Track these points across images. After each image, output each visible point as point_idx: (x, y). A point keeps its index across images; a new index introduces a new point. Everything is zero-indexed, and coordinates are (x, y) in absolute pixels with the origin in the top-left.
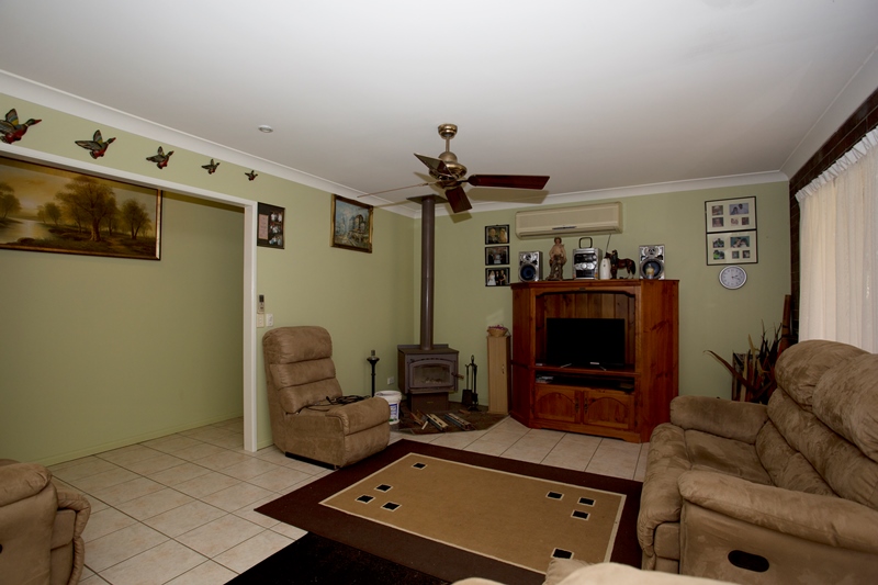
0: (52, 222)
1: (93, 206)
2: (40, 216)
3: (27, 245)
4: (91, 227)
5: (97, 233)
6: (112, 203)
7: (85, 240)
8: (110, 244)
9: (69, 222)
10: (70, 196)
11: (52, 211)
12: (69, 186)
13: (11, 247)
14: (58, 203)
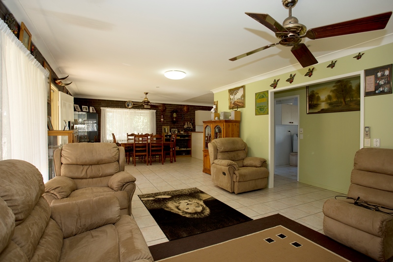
0: (329, 102)
1: (343, 91)
2: (326, 100)
3: (323, 111)
4: (343, 100)
5: (345, 102)
6: (351, 87)
7: (340, 106)
8: (350, 106)
9: (334, 100)
10: (335, 90)
11: (329, 97)
12: (334, 86)
13: (319, 112)
14: (331, 94)
